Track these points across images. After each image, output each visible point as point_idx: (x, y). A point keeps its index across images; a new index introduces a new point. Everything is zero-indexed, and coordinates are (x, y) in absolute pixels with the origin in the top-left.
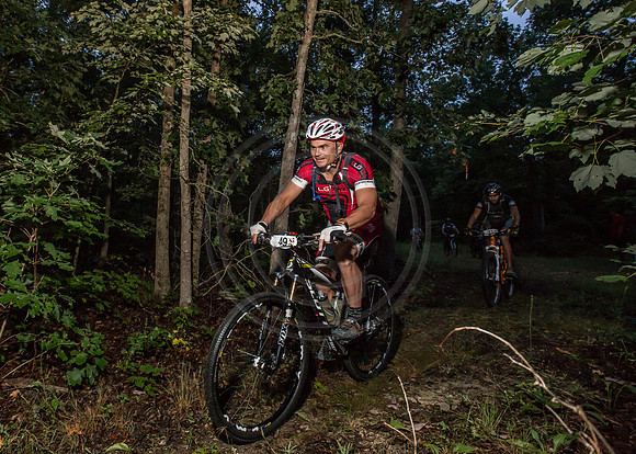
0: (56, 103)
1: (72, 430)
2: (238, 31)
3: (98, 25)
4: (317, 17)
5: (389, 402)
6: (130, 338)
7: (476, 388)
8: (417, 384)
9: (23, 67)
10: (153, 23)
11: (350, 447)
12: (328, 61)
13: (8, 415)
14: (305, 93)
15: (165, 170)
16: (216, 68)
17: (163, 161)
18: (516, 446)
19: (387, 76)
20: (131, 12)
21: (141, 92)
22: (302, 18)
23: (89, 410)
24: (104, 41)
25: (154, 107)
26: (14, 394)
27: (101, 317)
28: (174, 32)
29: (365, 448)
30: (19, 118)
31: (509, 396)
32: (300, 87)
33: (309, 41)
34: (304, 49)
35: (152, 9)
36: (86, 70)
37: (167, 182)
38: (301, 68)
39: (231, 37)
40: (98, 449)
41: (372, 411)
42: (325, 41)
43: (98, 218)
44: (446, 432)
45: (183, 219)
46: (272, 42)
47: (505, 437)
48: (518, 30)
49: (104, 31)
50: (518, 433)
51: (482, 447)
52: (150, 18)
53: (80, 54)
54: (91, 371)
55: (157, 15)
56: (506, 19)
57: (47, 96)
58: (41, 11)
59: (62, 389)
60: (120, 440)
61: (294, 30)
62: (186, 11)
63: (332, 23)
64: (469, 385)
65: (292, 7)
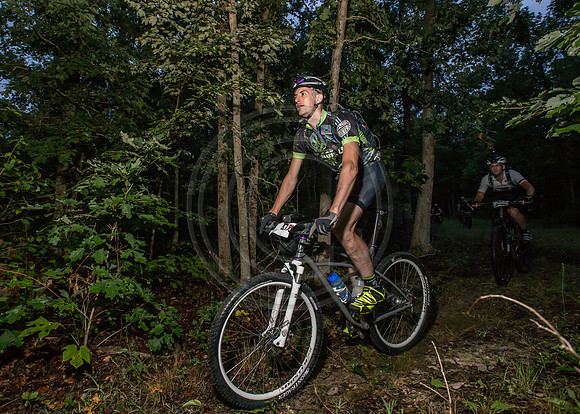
0: (128, 115)
1: (155, 389)
2: (278, 42)
3: (158, 47)
4: (347, 23)
5: (430, 364)
6: (199, 311)
7: (512, 350)
8: (454, 347)
9: (100, 87)
10: (205, 41)
11: (394, 403)
12: (360, 61)
13: (103, 376)
14: (341, 92)
15: (223, 166)
16: (261, 76)
17: (220, 159)
18: (552, 404)
19: (415, 71)
20: (185, 33)
21: (198, 101)
22: (335, 26)
23: (168, 372)
24: (165, 60)
25: (210, 113)
26: (107, 359)
27: (175, 294)
28: (222, 47)
29: (408, 404)
30: (99, 131)
31: (544, 357)
32: (335, 87)
33: (341, 45)
34: (337, 53)
35: (202, 29)
36: (151, 86)
37: (225, 177)
38: (336, 69)
39: (271, 48)
40: (176, 404)
41: (414, 372)
42: (356, 44)
43: (169, 210)
44: (484, 391)
45: (240, 208)
46: (308, 49)
47: (542, 395)
48: (539, 17)
49: (164, 51)
50: (554, 392)
51: (520, 405)
52: (201, 37)
53: (146, 73)
54: (169, 338)
55: (207, 34)
56: (527, 8)
57: (121, 110)
58: (112, 39)
59: (145, 355)
60: (194, 397)
61: (327, 36)
62: (232, 29)
63: (361, 27)
64: (505, 348)
65: (324, 16)
